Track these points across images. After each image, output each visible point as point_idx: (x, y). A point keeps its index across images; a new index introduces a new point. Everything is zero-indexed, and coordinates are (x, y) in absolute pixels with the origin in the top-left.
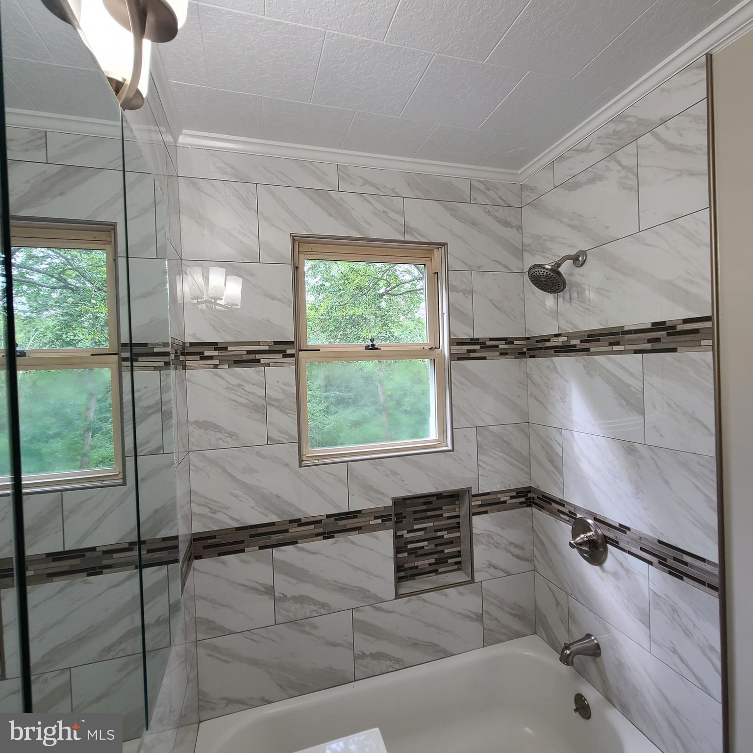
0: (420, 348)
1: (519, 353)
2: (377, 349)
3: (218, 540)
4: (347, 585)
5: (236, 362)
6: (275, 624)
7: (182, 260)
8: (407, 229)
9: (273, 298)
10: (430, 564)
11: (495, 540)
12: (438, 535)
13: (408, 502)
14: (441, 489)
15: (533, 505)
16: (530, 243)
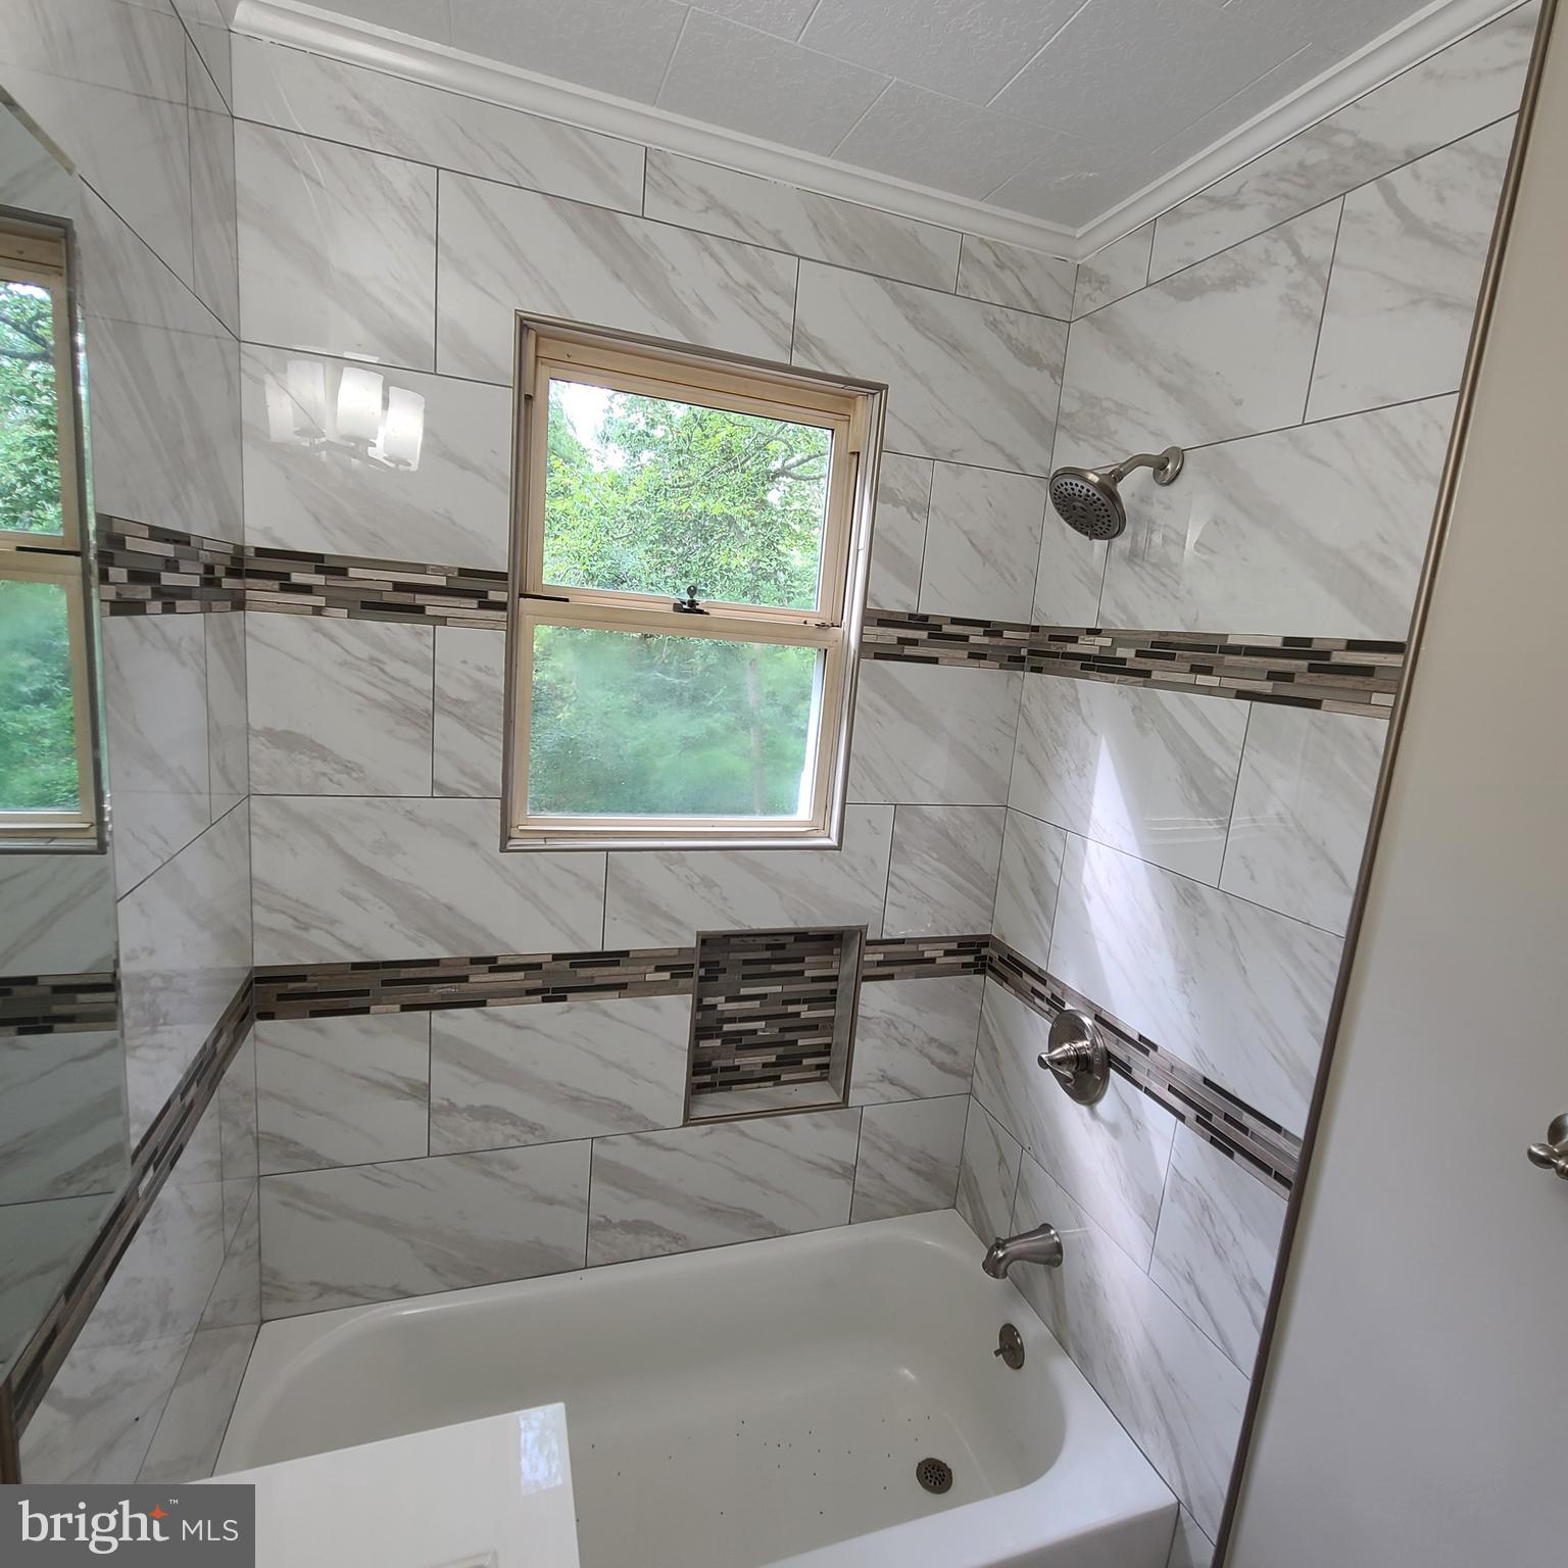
0: (798, 621)
1: (1010, 659)
2: (701, 612)
3: (313, 985)
4: (584, 1092)
5: (366, 605)
6: (429, 1156)
7: (239, 341)
8: (797, 338)
9: (464, 465)
10: (765, 1065)
11: (901, 1030)
12: (790, 1011)
13: (733, 940)
14: (803, 924)
15: (989, 971)
16: (1073, 411)
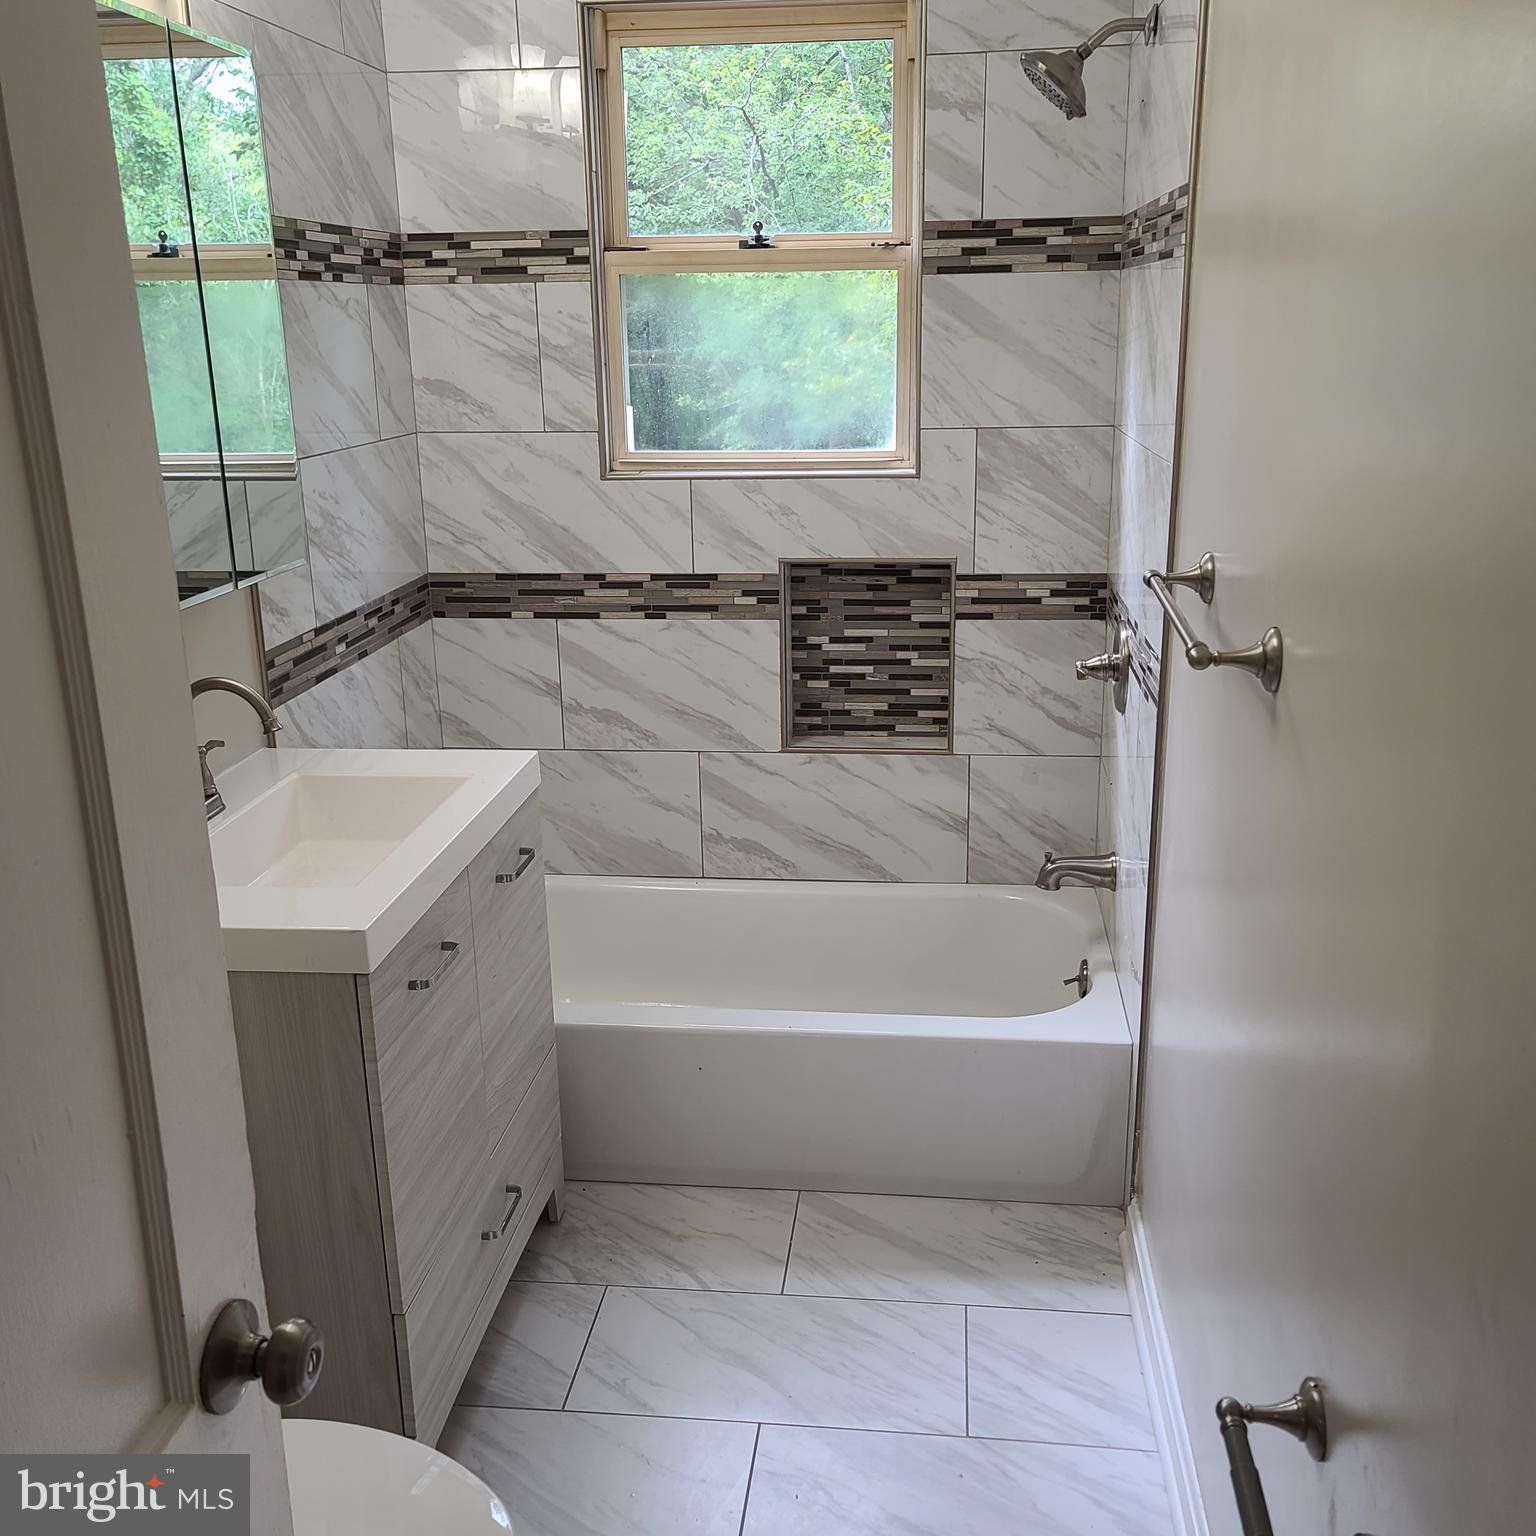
0: (866, 244)
1: (1100, 257)
2: (767, 246)
3: (470, 590)
5: (486, 271)
6: (564, 749)
7: (386, 72)
9: (546, 141)
10: (877, 713)
11: (1008, 677)
12: (898, 657)
14: (887, 555)
15: (1098, 615)
